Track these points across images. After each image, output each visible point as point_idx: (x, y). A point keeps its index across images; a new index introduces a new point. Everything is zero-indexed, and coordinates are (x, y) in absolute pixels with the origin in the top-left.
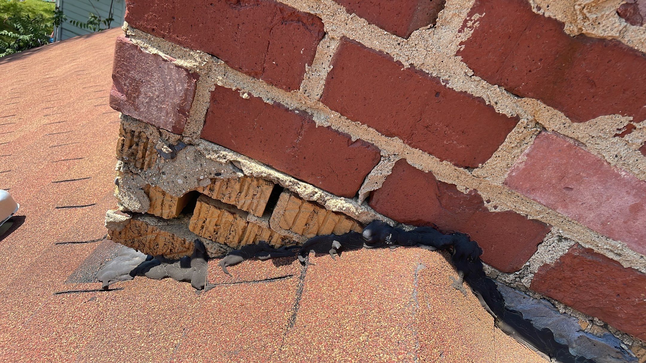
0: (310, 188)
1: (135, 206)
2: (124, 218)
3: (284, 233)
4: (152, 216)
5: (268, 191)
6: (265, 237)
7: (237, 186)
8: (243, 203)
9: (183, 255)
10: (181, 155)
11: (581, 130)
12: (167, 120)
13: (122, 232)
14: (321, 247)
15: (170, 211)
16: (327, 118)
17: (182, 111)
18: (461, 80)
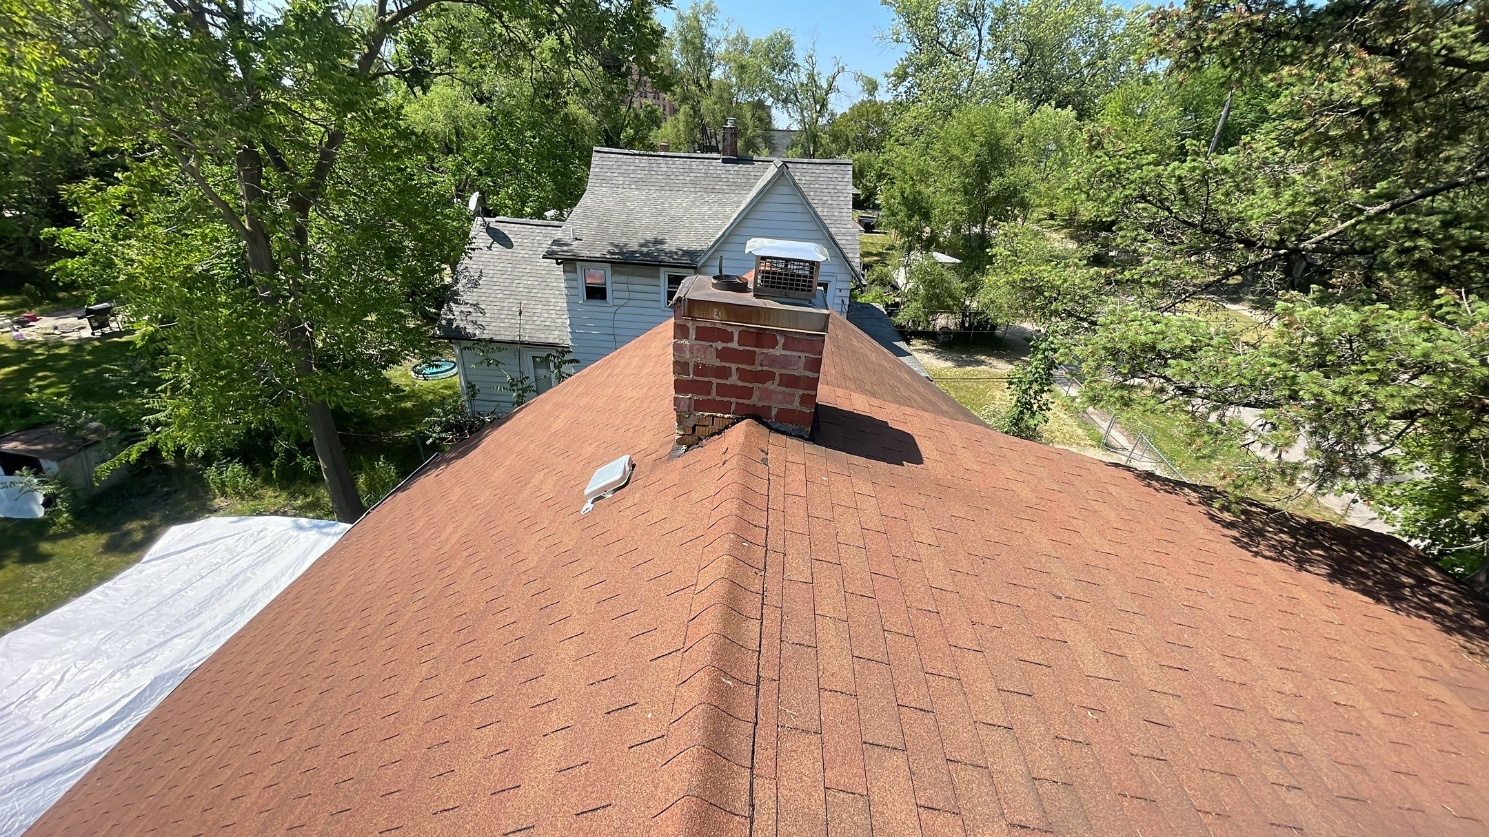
0: (720, 414)
1: (682, 433)
2: (680, 437)
3: (718, 428)
4: (686, 435)
5: (712, 418)
6: (714, 431)
7: (704, 420)
8: (707, 423)
9: (696, 443)
10: (690, 416)
11: (765, 385)
12: (686, 409)
13: (680, 442)
14: (727, 427)
15: (690, 431)
16: (718, 398)
17: (689, 407)
18: (740, 384)
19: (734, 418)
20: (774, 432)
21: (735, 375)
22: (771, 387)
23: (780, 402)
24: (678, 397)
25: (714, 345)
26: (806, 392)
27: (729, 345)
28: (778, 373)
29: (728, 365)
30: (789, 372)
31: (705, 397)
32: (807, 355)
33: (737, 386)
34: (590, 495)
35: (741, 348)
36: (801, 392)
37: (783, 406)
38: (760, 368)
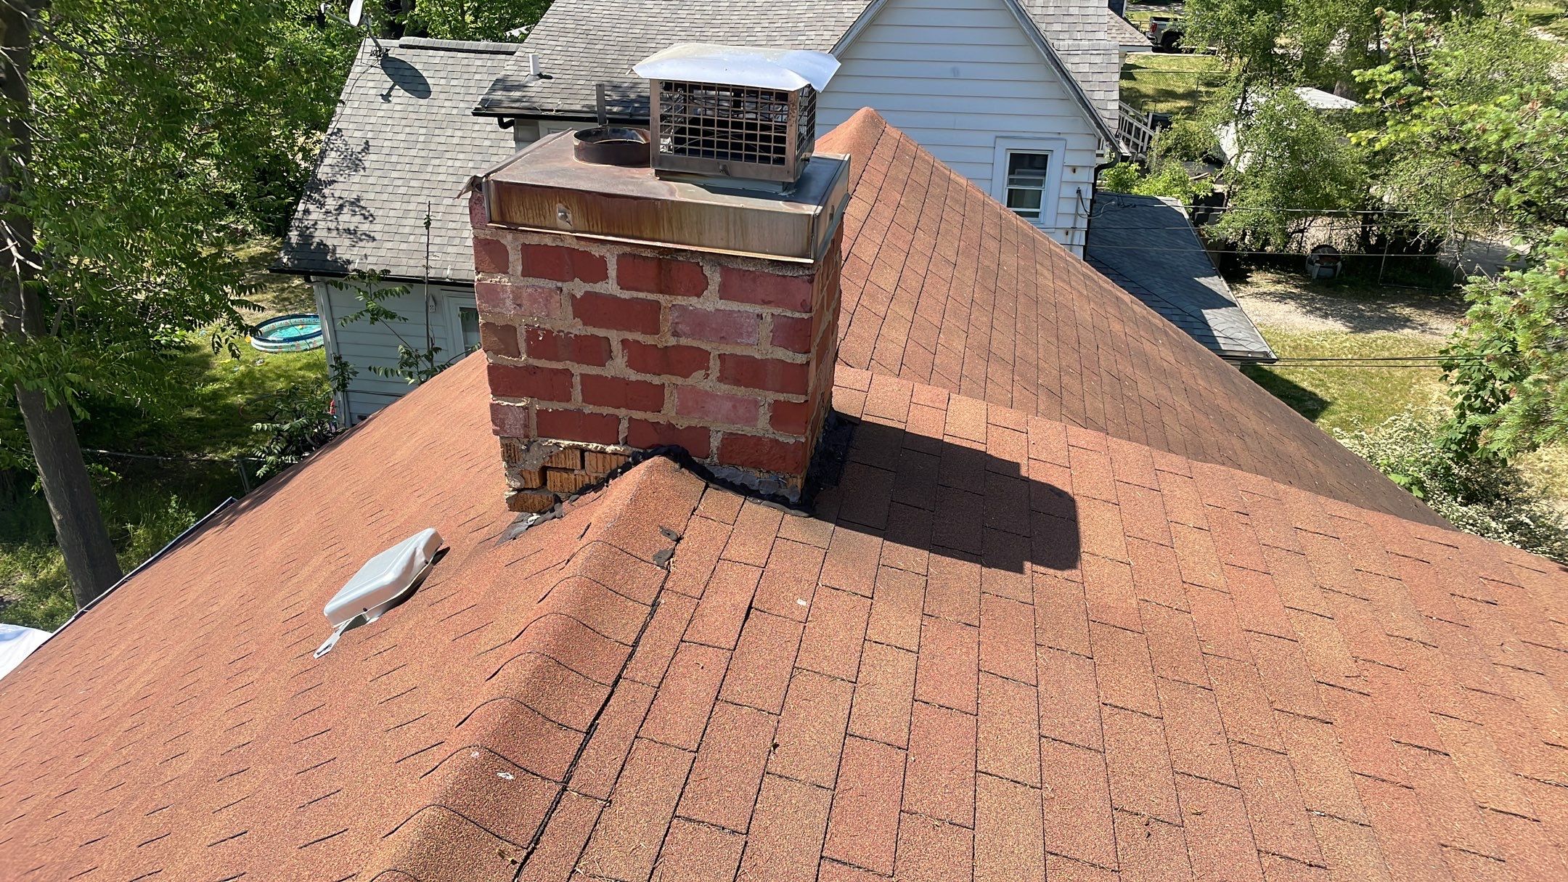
0: (595, 445)
1: (518, 485)
2: (514, 493)
3: (595, 475)
4: (528, 489)
5: (578, 453)
6: (587, 481)
7: (563, 456)
8: (569, 465)
9: (550, 507)
10: (531, 448)
11: (690, 381)
12: (520, 432)
13: (514, 504)
14: (613, 475)
15: (536, 482)
16: (589, 409)
17: (526, 426)
18: (633, 376)
19: (627, 453)
20: (716, 486)
21: (620, 355)
22: (702, 384)
23: (727, 418)
24: (498, 404)
25: (566, 286)
26: (782, 397)
27: (600, 288)
28: (714, 353)
29: (601, 333)
30: (739, 351)
31: (560, 406)
32: (777, 311)
33: (627, 383)
34: (338, 614)
35: (626, 295)
36: (771, 396)
37: (734, 428)
38: (672, 341)
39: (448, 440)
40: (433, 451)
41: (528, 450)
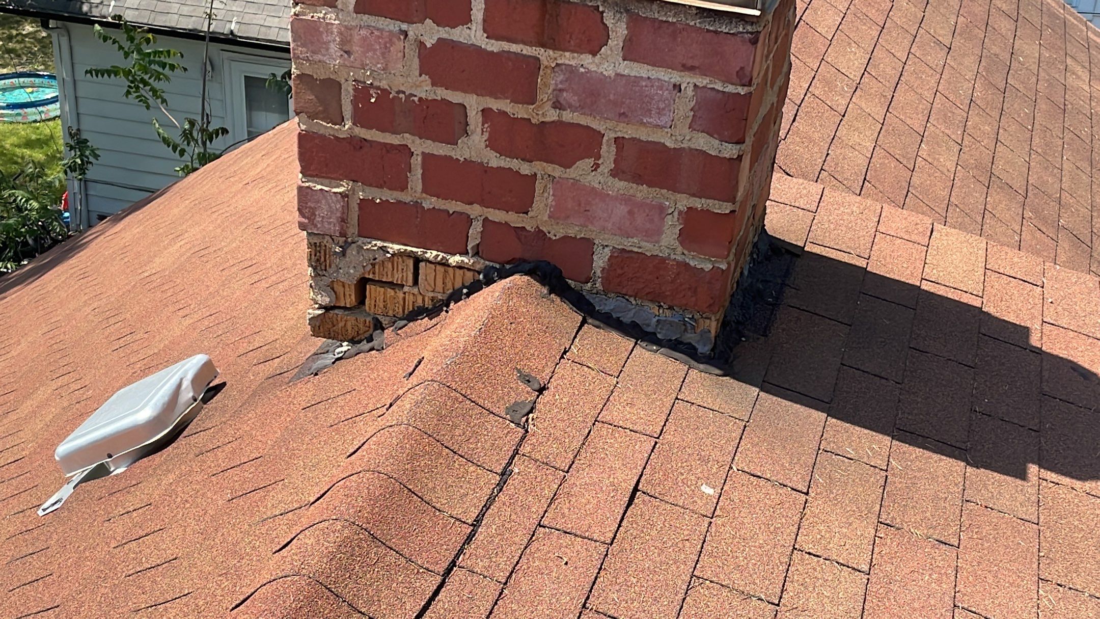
0: (435, 253)
1: (325, 300)
2: (320, 312)
3: (431, 294)
4: (339, 308)
5: (411, 263)
6: (420, 302)
7: (390, 265)
8: (397, 278)
9: (367, 335)
10: (348, 251)
11: (572, 173)
12: (335, 229)
13: (320, 327)
14: (456, 296)
15: (350, 299)
16: (430, 203)
17: (343, 220)
18: (495, 161)
19: (478, 267)
20: (597, 323)
21: (479, 130)
22: (589, 178)
23: (620, 229)
24: (308, 187)
25: (414, 30)
26: (698, 203)
27: (459, 34)
28: (609, 136)
29: (455, 97)
30: (644, 135)
31: (391, 196)
32: (702, 81)
33: (485, 170)
34: (74, 459)
35: (495, 46)
36: (684, 202)
37: (632, 244)
38: (552, 115)
39: (225, 246)
40: (205, 259)
41: (343, 253)
